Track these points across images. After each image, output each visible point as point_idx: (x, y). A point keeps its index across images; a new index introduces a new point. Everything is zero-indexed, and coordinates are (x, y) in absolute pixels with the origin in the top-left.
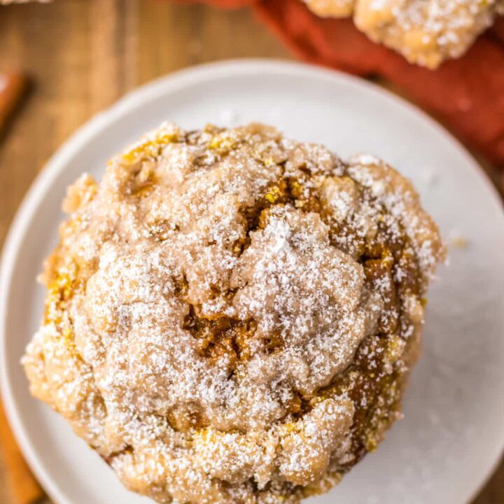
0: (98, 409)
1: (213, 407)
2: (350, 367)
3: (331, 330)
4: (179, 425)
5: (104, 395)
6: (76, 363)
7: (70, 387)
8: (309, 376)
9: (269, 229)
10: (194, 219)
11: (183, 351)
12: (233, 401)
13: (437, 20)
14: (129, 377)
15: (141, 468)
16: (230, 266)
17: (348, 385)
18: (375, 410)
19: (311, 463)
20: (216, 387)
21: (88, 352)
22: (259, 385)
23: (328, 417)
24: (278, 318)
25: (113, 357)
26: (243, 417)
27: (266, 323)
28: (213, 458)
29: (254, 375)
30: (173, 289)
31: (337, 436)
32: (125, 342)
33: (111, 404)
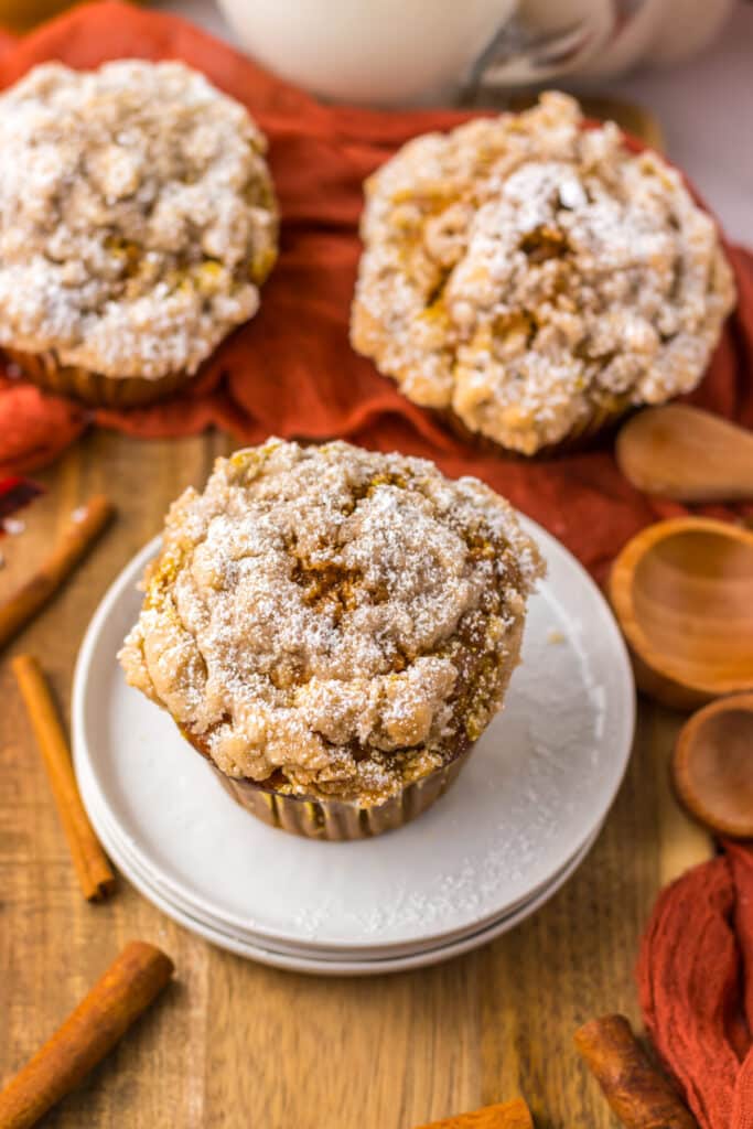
0: (199, 676)
1: (318, 655)
2: (454, 636)
3: (436, 592)
4: (282, 681)
5: (207, 657)
6: (179, 631)
7: (171, 652)
8: (414, 630)
9: (376, 498)
10: (302, 488)
11: (290, 598)
12: (337, 649)
13: (535, 396)
14: (234, 630)
15: (240, 729)
16: (338, 522)
17: (450, 653)
18: (477, 690)
19: (414, 709)
20: (321, 633)
21: (191, 614)
22: (363, 633)
24: (384, 571)
25: (219, 613)
26: (348, 666)
27: (373, 573)
28: (316, 705)
29: (360, 623)
30: (282, 545)
31: (440, 696)
32: (232, 597)
33: (212, 665)
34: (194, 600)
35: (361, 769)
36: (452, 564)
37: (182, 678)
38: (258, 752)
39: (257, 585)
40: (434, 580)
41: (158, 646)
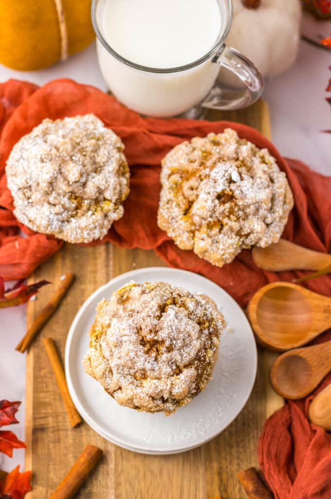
1: (150, 371)
2: (195, 359)
3: (189, 346)
4: (138, 378)
5: (112, 369)
6: (103, 359)
7: (100, 367)
8: (182, 360)
9: (168, 312)
10: (143, 309)
11: (140, 352)
12: (157, 368)
13: (222, 250)
15: (124, 394)
16: (156, 323)
17: (194, 365)
19: (183, 390)
20: (151, 363)
21: (107, 354)
22: (165, 363)
23: (188, 374)
24: (171, 341)
25: (116, 354)
26: (160, 374)
27: (168, 342)
28: (150, 388)
29: (164, 360)
30: (137, 331)
31: (191, 382)
32: (120, 350)
33: (115, 372)
34: (107, 348)
35: (165, 406)
36: (194, 336)
37: (104, 375)
38: (130, 401)
39: (128, 346)
40: (188, 342)
41: (96, 364)
